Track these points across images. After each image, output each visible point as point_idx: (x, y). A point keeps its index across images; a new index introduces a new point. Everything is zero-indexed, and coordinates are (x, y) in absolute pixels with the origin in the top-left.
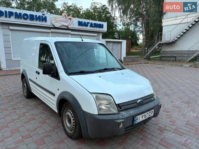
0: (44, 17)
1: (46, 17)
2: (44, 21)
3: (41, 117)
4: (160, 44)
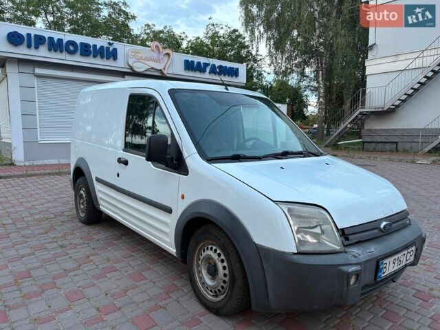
0: (111, 49)
1: (115, 50)
2: (112, 59)
3: (130, 265)
4: (360, 113)
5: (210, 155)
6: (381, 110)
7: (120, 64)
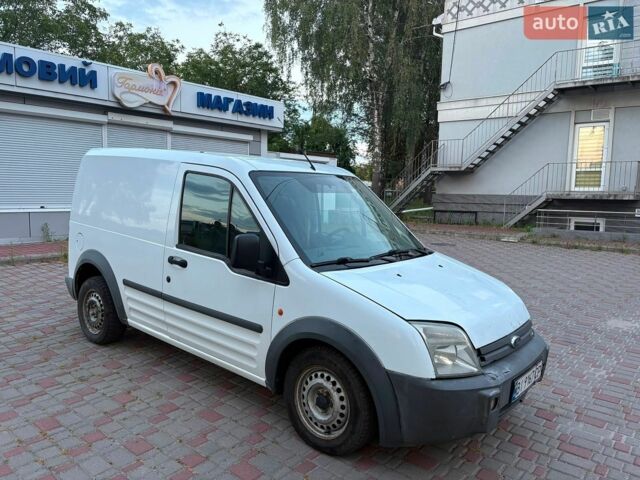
2: (88, 86)
5: (314, 261)
6: (457, 169)
7: (100, 94)
